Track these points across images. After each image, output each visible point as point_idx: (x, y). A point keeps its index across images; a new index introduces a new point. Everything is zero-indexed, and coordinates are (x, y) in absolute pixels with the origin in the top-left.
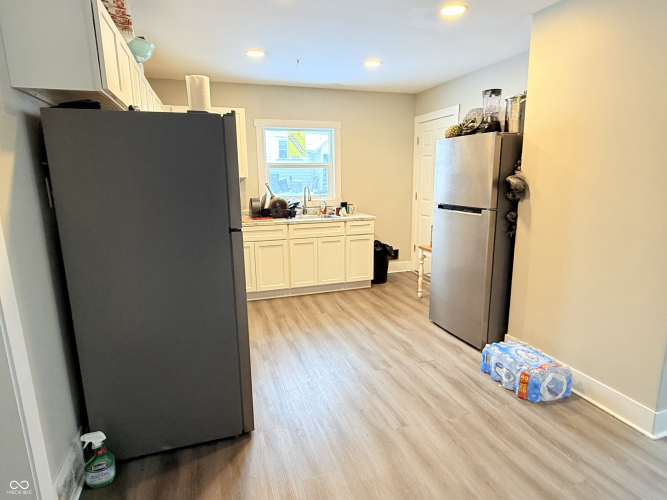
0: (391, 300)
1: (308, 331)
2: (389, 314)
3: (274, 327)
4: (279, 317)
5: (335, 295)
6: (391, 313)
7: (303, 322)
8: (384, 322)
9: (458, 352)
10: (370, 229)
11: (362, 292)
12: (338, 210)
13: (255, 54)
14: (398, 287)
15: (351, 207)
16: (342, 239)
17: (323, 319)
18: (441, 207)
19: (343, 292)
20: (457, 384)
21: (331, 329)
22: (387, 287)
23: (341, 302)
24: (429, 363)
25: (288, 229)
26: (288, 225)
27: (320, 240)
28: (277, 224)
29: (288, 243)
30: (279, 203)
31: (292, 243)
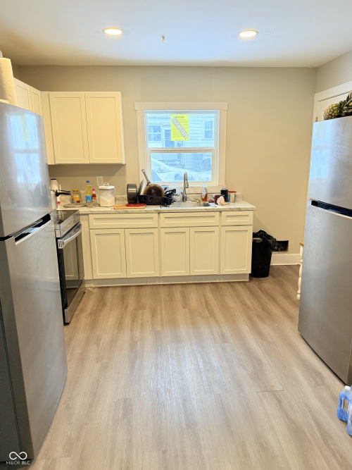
0: (265, 299)
1: (159, 329)
2: (255, 318)
3: (128, 320)
4: (139, 307)
5: (207, 287)
6: (259, 316)
7: (159, 317)
8: (245, 328)
9: (317, 384)
10: (249, 220)
11: (238, 286)
12: (217, 197)
13: (113, 32)
14: (280, 284)
15: (232, 195)
16: (216, 229)
17: (181, 315)
18: (315, 203)
19: (216, 284)
20: (297, 432)
21: (183, 330)
22: (267, 283)
23: (209, 295)
24: (274, 393)
25: (159, 217)
26: (159, 213)
27: (193, 230)
28: (147, 212)
29: (159, 231)
30: (155, 189)
31: (163, 231)
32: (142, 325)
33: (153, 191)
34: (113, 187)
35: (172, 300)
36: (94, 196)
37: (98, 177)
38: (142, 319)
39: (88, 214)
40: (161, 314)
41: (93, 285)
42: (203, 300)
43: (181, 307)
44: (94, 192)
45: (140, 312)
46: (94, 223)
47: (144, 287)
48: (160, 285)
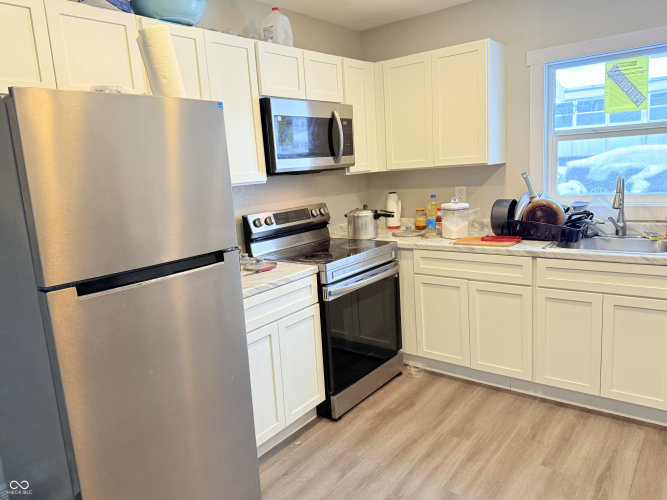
3: (422, 449)
4: (461, 431)
7: (479, 465)
17: (526, 477)
25: (534, 266)
26: (534, 258)
27: (610, 301)
28: (511, 254)
29: (533, 294)
30: (542, 210)
31: (542, 294)
32: (437, 468)
33: (539, 213)
34: (466, 205)
35: (533, 437)
36: (439, 219)
37: (457, 188)
38: (446, 457)
39: (412, 250)
40: (488, 461)
41: (420, 365)
42: (603, 463)
43: (541, 460)
44: (439, 214)
45: (456, 440)
46: (422, 265)
47: (500, 393)
48: (535, 398)
